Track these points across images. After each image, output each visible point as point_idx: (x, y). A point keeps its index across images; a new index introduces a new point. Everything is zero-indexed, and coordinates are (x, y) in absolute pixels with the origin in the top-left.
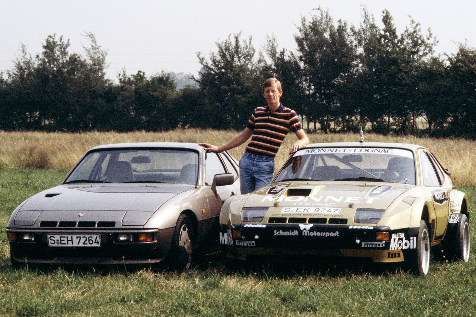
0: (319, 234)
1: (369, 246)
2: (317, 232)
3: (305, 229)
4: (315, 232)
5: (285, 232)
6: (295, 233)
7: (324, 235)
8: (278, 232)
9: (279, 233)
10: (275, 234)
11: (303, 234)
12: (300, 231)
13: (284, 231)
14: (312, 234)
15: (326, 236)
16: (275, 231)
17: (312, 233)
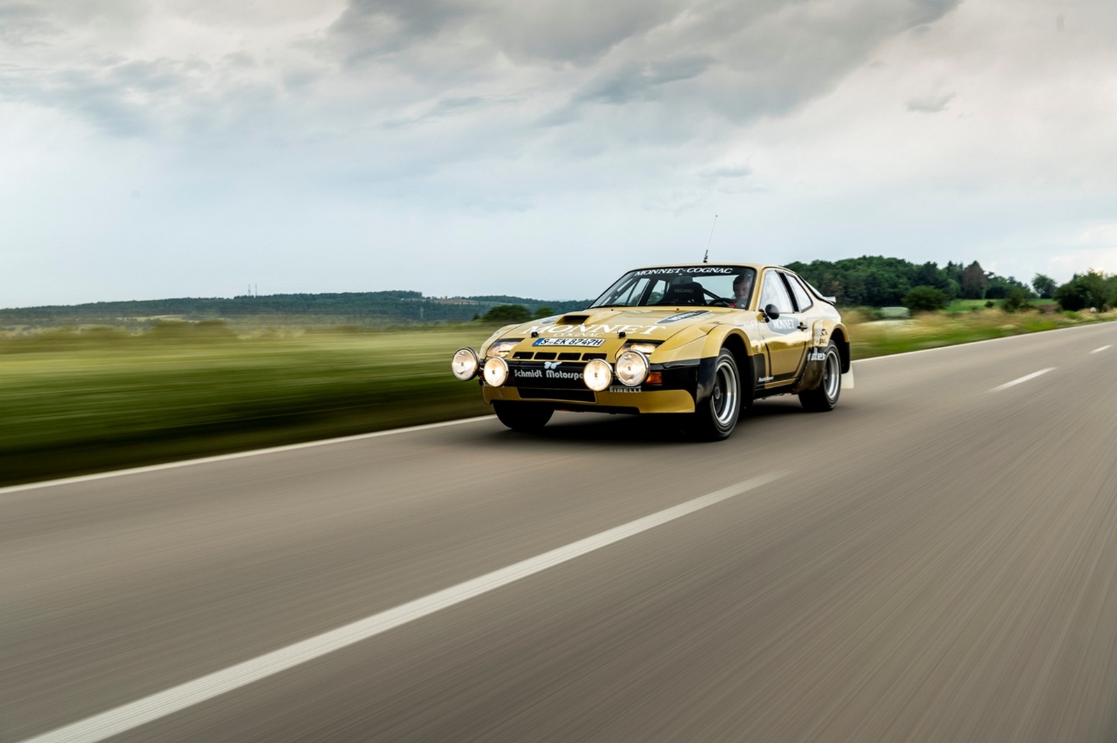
0: (566, 375)
1: (618, 391)
2: (563, 372)
3: (550, 369)
4: (560, 372)
5: (527, 373)
6: (538, 374)
7: (572, 377)
8: (519, 372)
9: (520, 374)
10: (516, 375)
11: (548, 376)
12: (544, 371)
13: (525, 371)
14: (557, 375)
15: (575, 379)
16: (516, 371)
17: (557, 373)
